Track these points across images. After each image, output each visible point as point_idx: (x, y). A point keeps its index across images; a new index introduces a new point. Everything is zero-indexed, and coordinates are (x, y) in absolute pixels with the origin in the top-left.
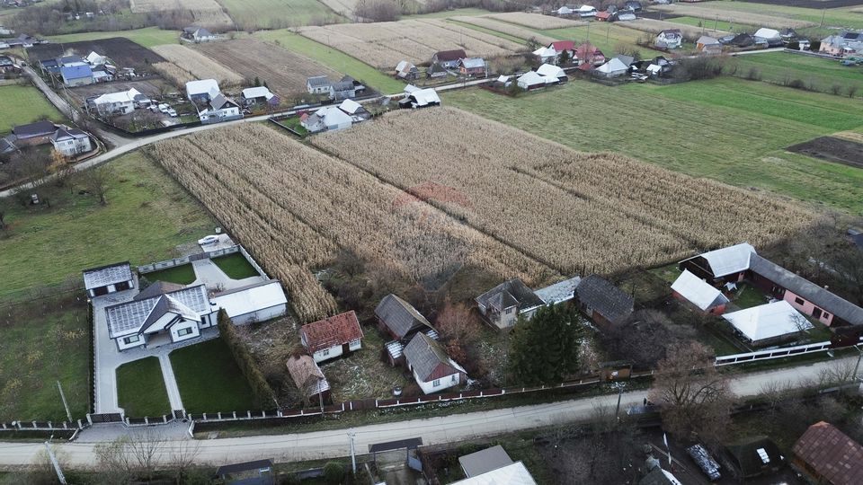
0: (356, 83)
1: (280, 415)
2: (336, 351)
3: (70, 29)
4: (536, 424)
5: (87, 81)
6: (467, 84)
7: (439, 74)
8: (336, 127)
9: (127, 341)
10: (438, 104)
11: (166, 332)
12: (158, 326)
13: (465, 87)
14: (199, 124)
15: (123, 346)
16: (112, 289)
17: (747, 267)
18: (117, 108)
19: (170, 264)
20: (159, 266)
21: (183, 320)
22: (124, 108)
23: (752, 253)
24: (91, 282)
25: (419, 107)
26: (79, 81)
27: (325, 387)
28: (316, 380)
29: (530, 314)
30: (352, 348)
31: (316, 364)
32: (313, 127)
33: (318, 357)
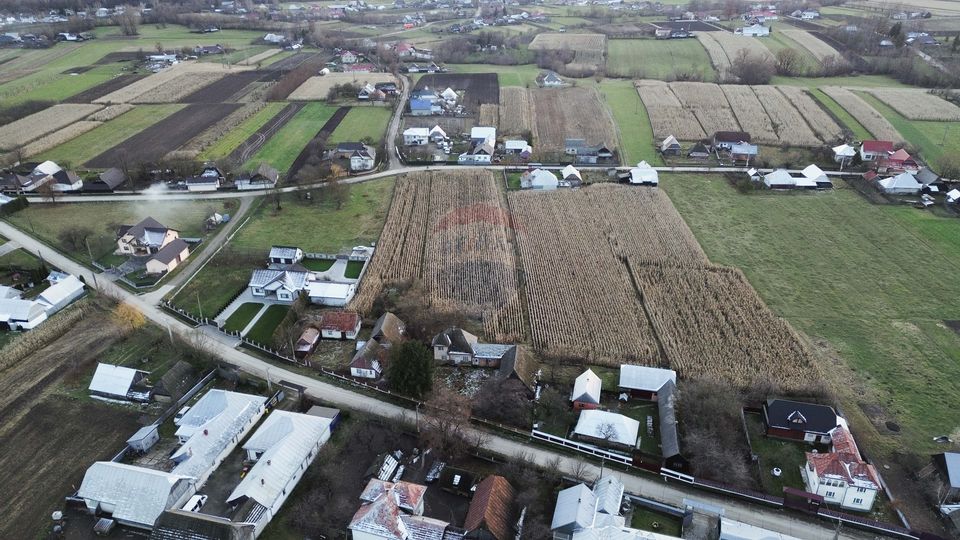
0: (605, 150)
1: (277, 354)
2: (337, 335)
3: (473, 59)
4: (383, 415)
5: (425, 113)
6: (712, 169)
7: (699, 154)
8: (541, 187)
9: (257, 291)
10: (655, 185)
11: (274, 293)
12: (272, 287)
13: (707, 173)
14: (456, 163)
15: (255, 293)
16: (283, 261)
17: (657, 390)
18: (416, 140)
19: (324, 257)
20: (318, 256)
21: (284, 288)
22: (420, 141)
23: (670, 381)
24: (274, 254)
25: (632, 184)
26: (420, 112)
27: (306, 349)
28: (305, 343)
29: (458, 357)
30: (348, 337)
31: (321, 337)
32: (524, 184)
33: (325, 334)
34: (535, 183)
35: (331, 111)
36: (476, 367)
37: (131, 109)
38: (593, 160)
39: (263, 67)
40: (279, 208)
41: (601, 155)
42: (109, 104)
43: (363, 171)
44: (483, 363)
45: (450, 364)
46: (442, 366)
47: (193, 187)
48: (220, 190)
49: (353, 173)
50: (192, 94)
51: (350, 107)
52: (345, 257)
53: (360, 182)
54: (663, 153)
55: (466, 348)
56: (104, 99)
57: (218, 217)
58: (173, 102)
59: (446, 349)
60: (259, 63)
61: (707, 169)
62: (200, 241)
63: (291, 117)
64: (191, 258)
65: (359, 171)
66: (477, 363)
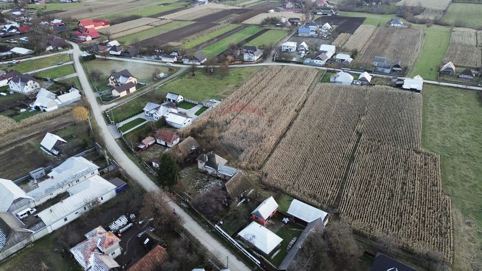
0: (398, 66)
1: (130, 146)
2: (163, 143)
5: (306, 35)
6: (469, 87)
7: (466, 76)
8: (341, 83)
10: (419, 91)
11: (152, 115)
12: (152, 112)
14: (301, 63)
15: (145, 114)
16: (172, 101)
17: (309, 222)
18: (288, 48)
19: (193, 102)
20: (190, 101)
21: (156, 114)
22: (291, 49)
23: (319, 219)
24: (169, 96)
25: (401, 88)
26: (303, 34)
27: (142, 147)
28: (143, 144)
29: (210, 170)
30: (168, 145)
31: (156, 143)
32: (332, 80)
33: (158, 141)
34: (338, 79)
35: (258, 30)
36: (218, 178)
37: (171, 22)
38: (388, 71)
39: (245, 8)
40: (194, 75)
41: (394, 69)
42: (164, 19)
43: (249, 62)
44: (223, 177)
45: (206, 173)
46: (201, 173)
47: (164, 60)
48: (175, 63)
49: (243, 62)
50: (202, 18)
51: (269, 29)
52: (202, 104)
53: (243, 67)
54: (440, 73)
55: (215, 166)
56: (162, 17)
57: (162, 75)
58: (190, 21)
59: (204, 164)
60: (244, 6)
61: (464, 87)
62: (145, 85)
63: (236, 32)
64: (135, 92)
65: (247, 62)
66: (220, 176)
